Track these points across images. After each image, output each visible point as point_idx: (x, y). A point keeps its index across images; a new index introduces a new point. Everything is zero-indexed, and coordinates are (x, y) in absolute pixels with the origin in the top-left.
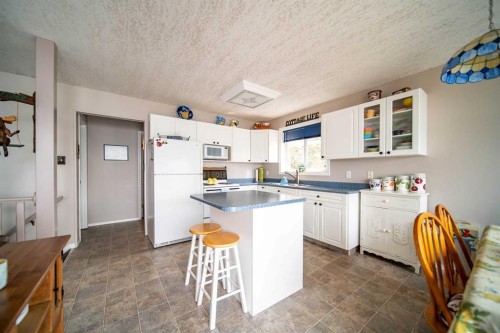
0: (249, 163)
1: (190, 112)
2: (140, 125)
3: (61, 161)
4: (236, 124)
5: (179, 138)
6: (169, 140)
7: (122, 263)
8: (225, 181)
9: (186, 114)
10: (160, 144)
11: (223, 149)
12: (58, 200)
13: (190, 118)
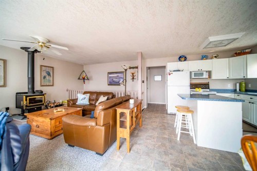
0: (228, 80)
1: (185, 57)
2: (164, 67)
3: (143, 82)
4: (216, 57)
5: (179, 71)
6: (173, 72)
7: (157, 115)
8: (208, 90)
9: (183, 59)
10: (169, 74)
11: (205, 73)
12: (142, 93)
13: (185, 60)
